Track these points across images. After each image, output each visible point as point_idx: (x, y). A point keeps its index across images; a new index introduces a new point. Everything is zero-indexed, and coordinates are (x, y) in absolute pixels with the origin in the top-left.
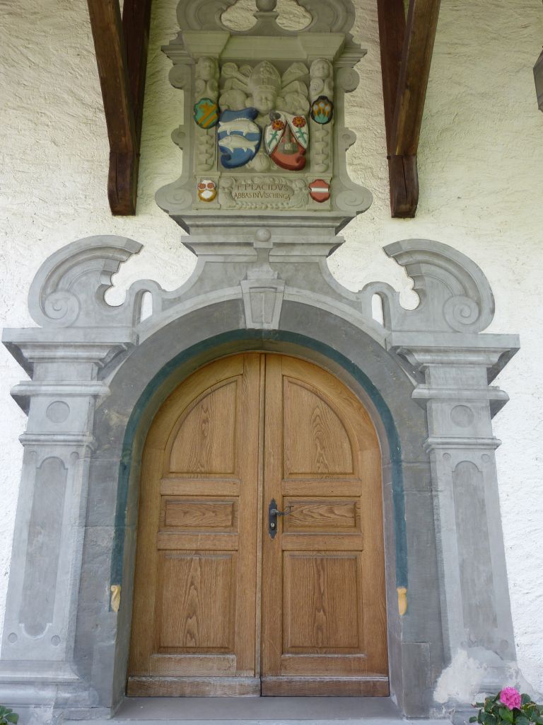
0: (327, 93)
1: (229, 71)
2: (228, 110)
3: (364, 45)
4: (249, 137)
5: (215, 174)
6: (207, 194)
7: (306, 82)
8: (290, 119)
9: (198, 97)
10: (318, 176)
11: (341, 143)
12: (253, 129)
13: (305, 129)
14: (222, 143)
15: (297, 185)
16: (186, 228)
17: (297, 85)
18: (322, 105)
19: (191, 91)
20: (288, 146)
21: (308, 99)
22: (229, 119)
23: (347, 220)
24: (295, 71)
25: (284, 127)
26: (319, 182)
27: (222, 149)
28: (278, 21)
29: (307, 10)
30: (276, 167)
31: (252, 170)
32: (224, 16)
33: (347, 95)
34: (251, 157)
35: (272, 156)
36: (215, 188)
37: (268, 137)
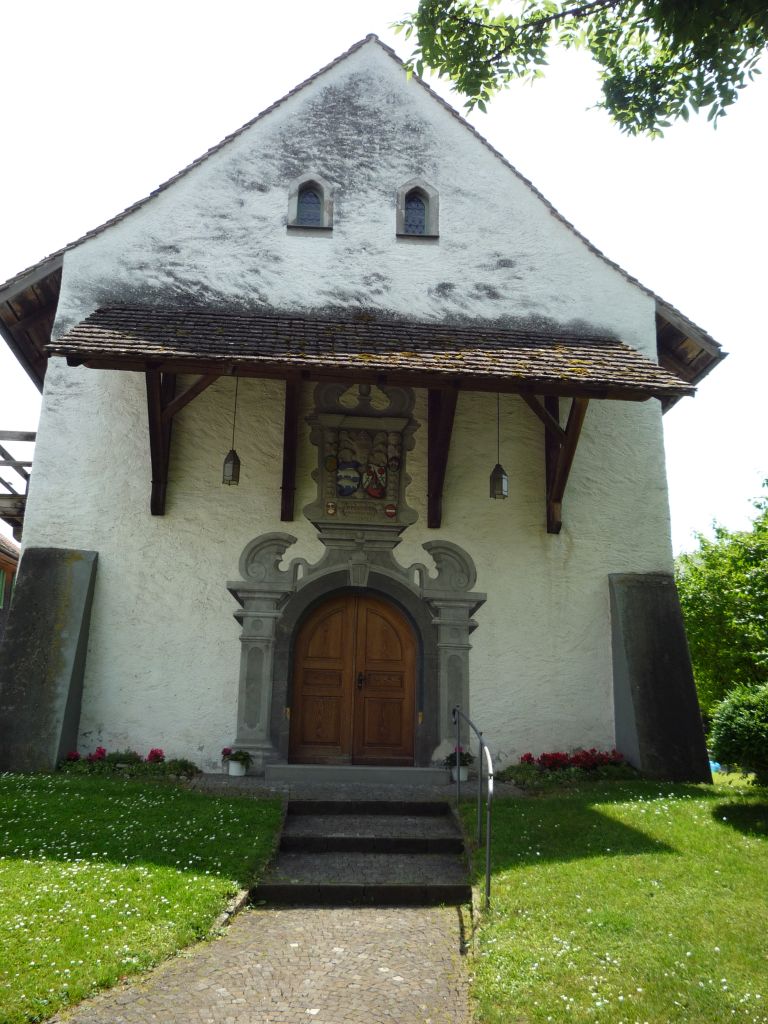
0: (397, 454)
1: (344, 436)
2: (343, 462)
3: (420, 421)
4: (354, 479)
5: (335, 500)
6: (331, 511)
7: (386, 444)
8: (376, 469)
10: (391, 503)
11: (403, 483)
12: (356, 475)
13: (384, 475)
14: (340, 483)
15: (378, 508)
16: (320, 530)
17: (381, 447)
18: (394, 462)
19: (322, 450)
20: (375, 486)
21: (387, 456)
22: (343, 469)
23: (403, 528)
24: (380, 438)
25: (373, 474)
26: (391, 507)
27: (340, 486)
28: (371, 403)
29: (388, 397)
30: (367, 496)
31: (355, 498)
32: (341, 398)
33: (408, 453)
34: (355, 491)
35: (366, 491)
36: (335, 507)
37: (364, 480)
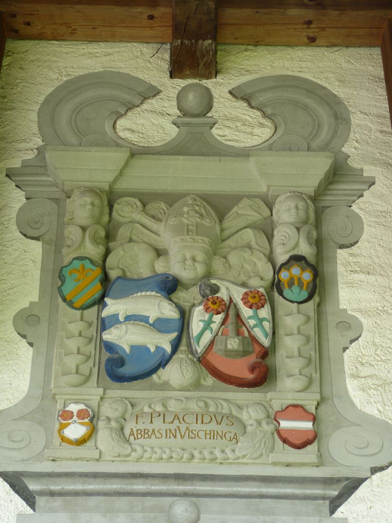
0: (305, 249)
1: (126, 211)
2: (123, 278)
5: (93, 393)
6: (75, 431)
7: (267, 231)
8: (237, 294)
9: (68, 255)
10: (291, 398)
11: (334, 338)
12: (169, 311)
13: (265, 312)
14: (108, 336)
15: (251, 415)
18: (295, 271)
19: (55, 245)
20: (233, 343)
21: (271, 259)
22: (123, 294)
24: (245, 213)
25: (226, 308)
26: (296, 410)
27: (109, 347)
28: (215, 131)
30: (210, 380)
31: (165, 386)
33: (342, 254)
34: (164, 362)
35: (203, 361)
36: (92, 418)
37: (196, 326)
